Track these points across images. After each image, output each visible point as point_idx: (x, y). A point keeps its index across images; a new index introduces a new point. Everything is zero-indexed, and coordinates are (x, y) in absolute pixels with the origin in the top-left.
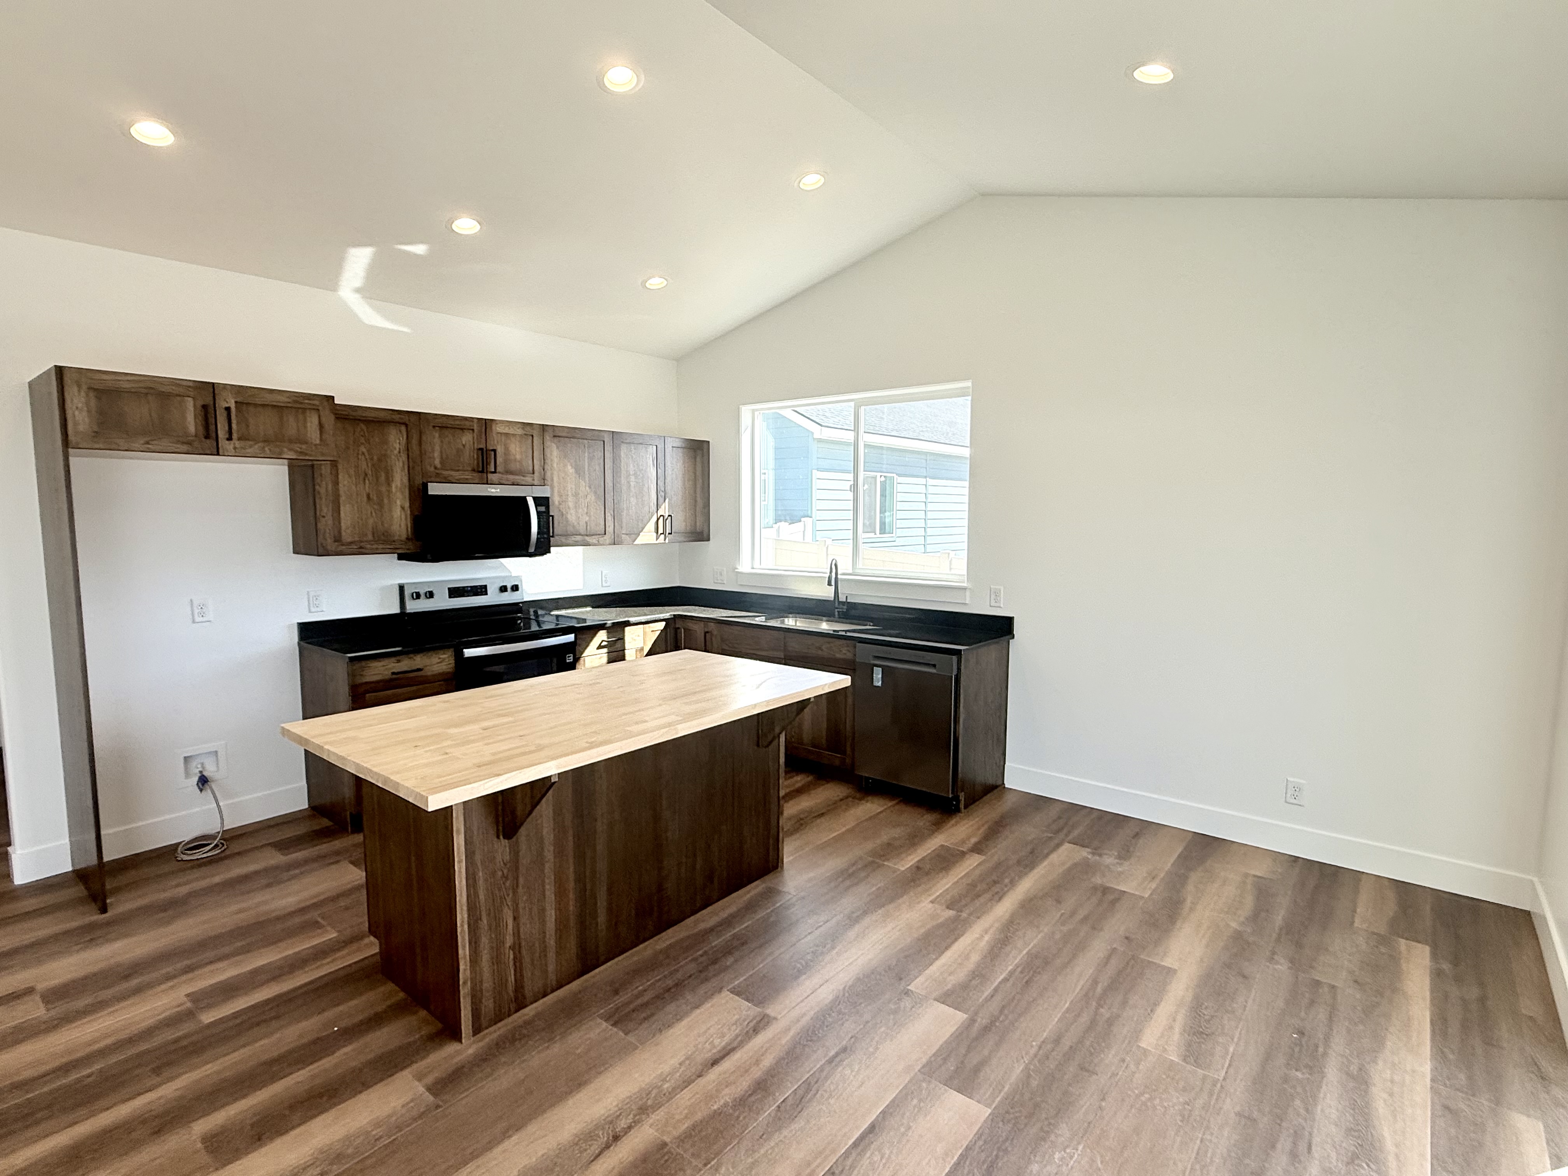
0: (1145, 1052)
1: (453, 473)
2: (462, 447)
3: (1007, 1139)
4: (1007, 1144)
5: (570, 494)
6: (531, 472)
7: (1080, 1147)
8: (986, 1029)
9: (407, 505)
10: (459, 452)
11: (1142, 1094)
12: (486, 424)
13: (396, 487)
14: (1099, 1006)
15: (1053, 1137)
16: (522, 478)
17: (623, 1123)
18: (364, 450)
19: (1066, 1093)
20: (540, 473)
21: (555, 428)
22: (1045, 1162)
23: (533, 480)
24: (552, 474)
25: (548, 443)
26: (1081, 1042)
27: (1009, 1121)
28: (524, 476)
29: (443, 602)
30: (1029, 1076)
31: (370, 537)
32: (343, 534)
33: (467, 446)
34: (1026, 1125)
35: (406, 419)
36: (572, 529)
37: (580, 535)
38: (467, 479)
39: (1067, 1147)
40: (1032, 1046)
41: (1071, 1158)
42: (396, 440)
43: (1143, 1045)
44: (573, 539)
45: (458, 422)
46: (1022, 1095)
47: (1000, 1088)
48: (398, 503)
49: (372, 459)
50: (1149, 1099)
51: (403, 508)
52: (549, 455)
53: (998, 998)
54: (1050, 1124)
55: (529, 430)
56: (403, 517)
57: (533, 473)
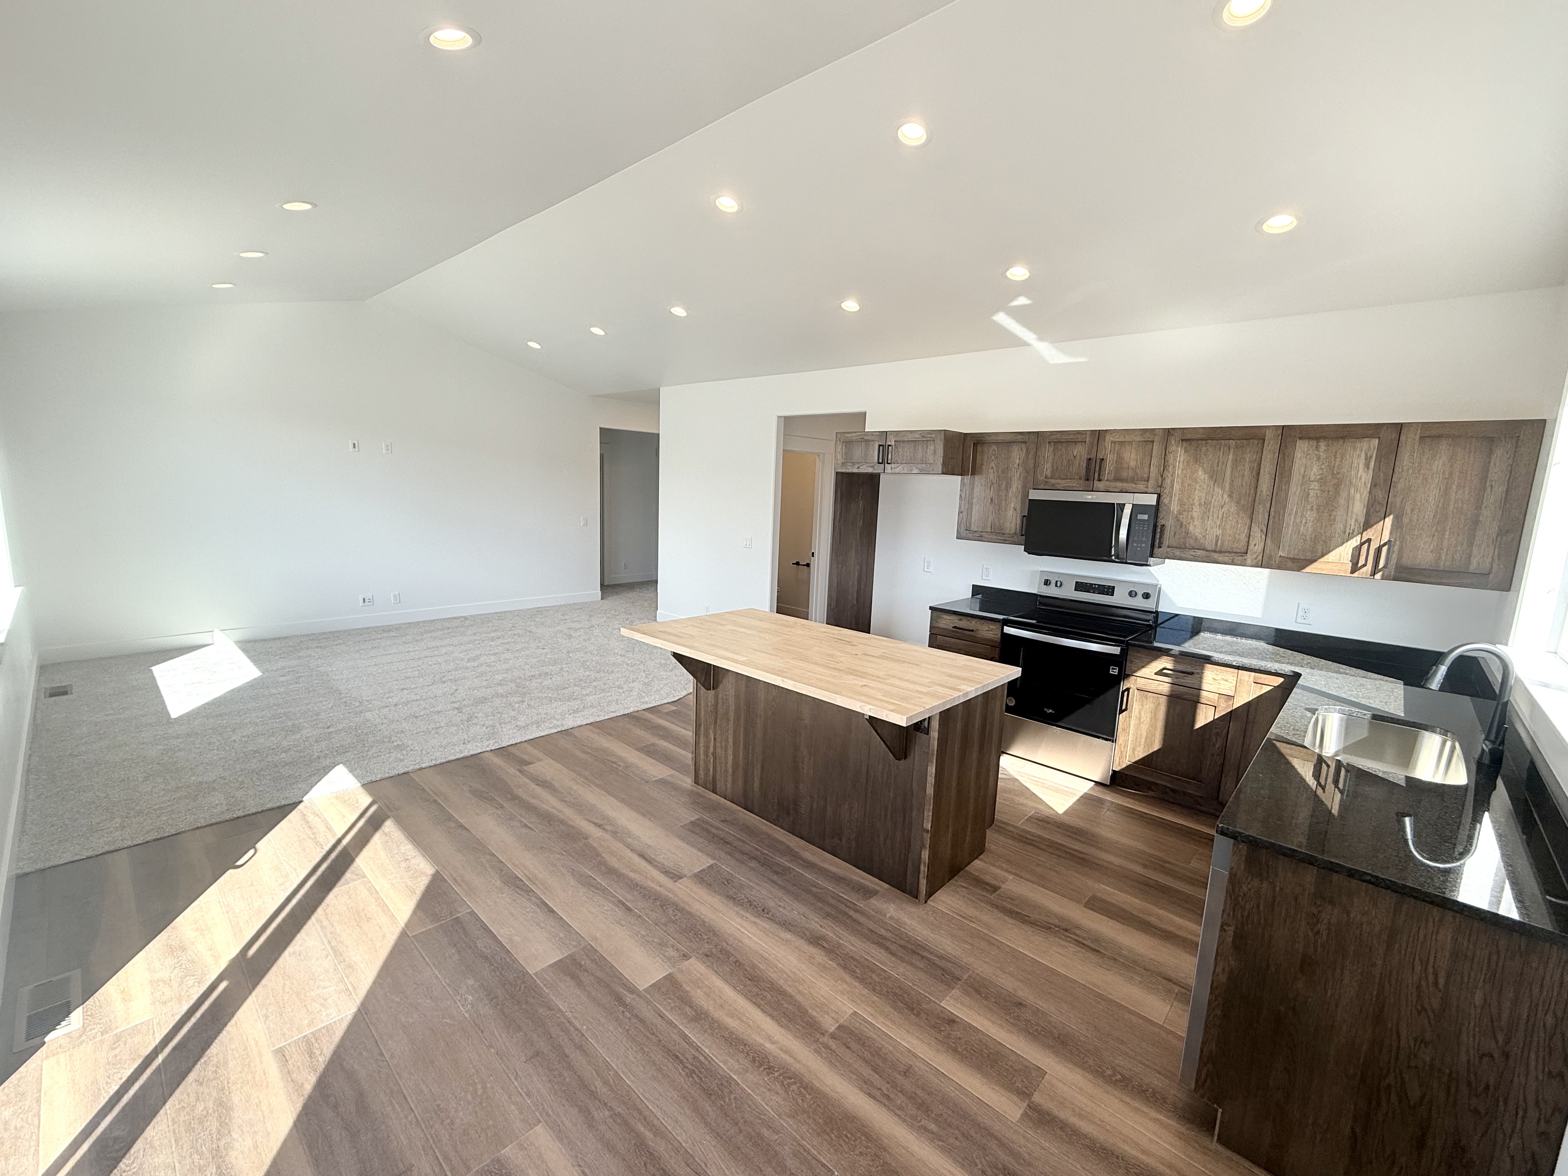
0: (531, 1126)
1: (1059, 481)
2: (1073, 458)
3: (501, 974)
4: (498, 974)
5: (1196, 503)
6: (1147, 479)
7: (467, 1015)
8: (620, 999)
9: (1018, 507)
10: (1070, 463)
11: (484, 1088)
12: (1099, 435)
13: (1012, 492)
14: (615, 1115)
15: (487, 1002)
16: (1134, 485)
17: (608, 827)
18: (994, 465)
19: (519, 1028)
20: (1157, 480)
21: (1185, 431)
22: (470, 988)
23: (1147, 487)
24: (1173, 481)
25: (1172, 448)
26: (570, 1067)
27: (515, 981)
28: (1136, 484)
29: (1068, 592)
30: (550, 1009)
31: (989, 530)
32: (973, 525)
33: (1078, 457)
34: (507, 990)
35: (1026, 438)
36: (1192, 542)
37: (1203, 550)
38: (1073, 486)
39: (472, 1007)
40: (583, 1024)
41: (463, 1006)
42: (1017, 455)
43: (539, 1129)
44: (1192, 553)
45: (1071, 436)
46: (534, 998)
47: (548, 986)
48: (1012, 505)
49: (998, 472)
50: (476, 1091)
51: (1015, 509)
52: (1171, 461)
53: (658, 1021)
54: (498, 1005)
55: (1148, 437)
56: (1014, 515)
57: (1148, 480)
